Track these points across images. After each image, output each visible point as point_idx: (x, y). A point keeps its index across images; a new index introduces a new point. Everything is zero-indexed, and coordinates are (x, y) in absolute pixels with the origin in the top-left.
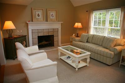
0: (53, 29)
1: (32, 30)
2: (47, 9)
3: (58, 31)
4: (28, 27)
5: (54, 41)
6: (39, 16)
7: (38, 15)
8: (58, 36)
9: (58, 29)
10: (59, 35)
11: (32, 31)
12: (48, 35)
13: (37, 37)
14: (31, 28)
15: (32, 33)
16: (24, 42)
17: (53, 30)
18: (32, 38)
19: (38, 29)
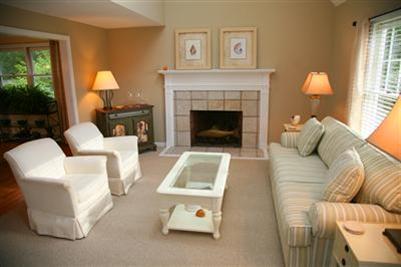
0: (241, 91)
1: (175, 92)
2: (219, 30)
3: (258, 100)
4: (164, 84)
5: (244, 130)
6: (195, 52)
7: (193, 50)
8: (258, 116)
9: (259, 92)
10: (261, 115)
11: (175, 96)
12: (221, 109)
13: (189, 113)
14: (171, 86)
15: (175, 99)
16: (143, 123)
17: (238, 94)
18: (176, 116)
19: (191, 91)
